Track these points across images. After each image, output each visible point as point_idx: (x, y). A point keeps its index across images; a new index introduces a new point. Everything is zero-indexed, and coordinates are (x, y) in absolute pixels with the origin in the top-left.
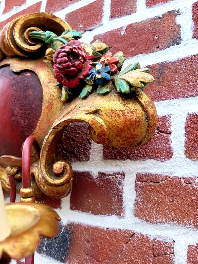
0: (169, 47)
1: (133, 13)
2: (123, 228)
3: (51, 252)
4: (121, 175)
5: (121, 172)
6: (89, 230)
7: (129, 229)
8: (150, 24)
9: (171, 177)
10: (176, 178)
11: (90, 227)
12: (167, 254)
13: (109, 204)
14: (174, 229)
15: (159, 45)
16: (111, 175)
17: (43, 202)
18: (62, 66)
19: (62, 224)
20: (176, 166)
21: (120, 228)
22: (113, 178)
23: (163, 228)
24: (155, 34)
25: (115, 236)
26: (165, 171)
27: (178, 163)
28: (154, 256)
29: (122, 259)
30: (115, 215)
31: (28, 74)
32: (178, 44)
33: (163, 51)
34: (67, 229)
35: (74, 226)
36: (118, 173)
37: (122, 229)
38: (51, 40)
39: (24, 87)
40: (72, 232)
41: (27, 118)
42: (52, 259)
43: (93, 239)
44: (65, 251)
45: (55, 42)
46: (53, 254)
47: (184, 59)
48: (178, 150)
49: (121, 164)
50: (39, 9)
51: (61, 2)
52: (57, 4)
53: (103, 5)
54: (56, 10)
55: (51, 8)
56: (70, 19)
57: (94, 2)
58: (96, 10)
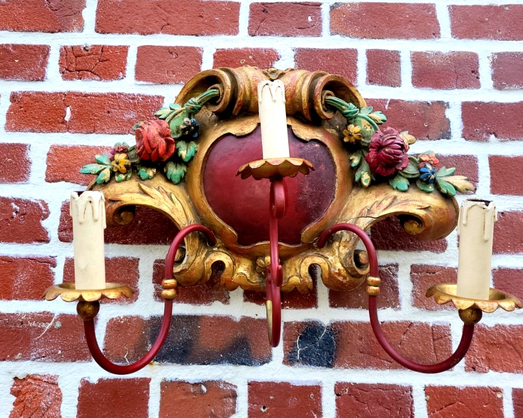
0: (439, 139)
1: (397, 86)
2: (400, 319)
3: (310, 359)
4: (395, 266)
5: (395, 264)
6: (362, 327)
7: (407, 319)
8: (419, 107)
9: (446, 268)
10: (450, 268)
11: (362, 323)
12: (445, 336)
13: (384, 297)
14: (450, 314)
15: (429, 135)
16: (385, 267)
17: (287, 302)
18: (394, 157)
19: (323, 325)
20: (451, 257)
21: (397, 320)
22: (386, 270)
23: (440, 314)
24: (424, 120)
25: (392, 328)
26: (441, 262)
27: (452, 255)
28: (434, 340)
29: (403, 349)
30: (390, 307)
31: (317, 145)
32: (448, 138)
33: (432, 142)
34: (331, 330)
35: (340, 325)
36: (392, 265)
37: (399, 321)
38: (357, 115)
39: (316, 160)
40: (339, 332)
41: (317, 198)
42: (312, 366)
43: (367, 335)
44: (331, 354)
45: (358, 119)
46: (314, 361)
47: (455, 156)
48: (451, 243)
49: (394, 255)
50: (234, 14)
51: (281, 23)
52: (273, 23)
53: (357, 60)
54: (273, 32)
55: (262, 23)
56: (304, 58)
57: (342, 49)
58: (347, 63)
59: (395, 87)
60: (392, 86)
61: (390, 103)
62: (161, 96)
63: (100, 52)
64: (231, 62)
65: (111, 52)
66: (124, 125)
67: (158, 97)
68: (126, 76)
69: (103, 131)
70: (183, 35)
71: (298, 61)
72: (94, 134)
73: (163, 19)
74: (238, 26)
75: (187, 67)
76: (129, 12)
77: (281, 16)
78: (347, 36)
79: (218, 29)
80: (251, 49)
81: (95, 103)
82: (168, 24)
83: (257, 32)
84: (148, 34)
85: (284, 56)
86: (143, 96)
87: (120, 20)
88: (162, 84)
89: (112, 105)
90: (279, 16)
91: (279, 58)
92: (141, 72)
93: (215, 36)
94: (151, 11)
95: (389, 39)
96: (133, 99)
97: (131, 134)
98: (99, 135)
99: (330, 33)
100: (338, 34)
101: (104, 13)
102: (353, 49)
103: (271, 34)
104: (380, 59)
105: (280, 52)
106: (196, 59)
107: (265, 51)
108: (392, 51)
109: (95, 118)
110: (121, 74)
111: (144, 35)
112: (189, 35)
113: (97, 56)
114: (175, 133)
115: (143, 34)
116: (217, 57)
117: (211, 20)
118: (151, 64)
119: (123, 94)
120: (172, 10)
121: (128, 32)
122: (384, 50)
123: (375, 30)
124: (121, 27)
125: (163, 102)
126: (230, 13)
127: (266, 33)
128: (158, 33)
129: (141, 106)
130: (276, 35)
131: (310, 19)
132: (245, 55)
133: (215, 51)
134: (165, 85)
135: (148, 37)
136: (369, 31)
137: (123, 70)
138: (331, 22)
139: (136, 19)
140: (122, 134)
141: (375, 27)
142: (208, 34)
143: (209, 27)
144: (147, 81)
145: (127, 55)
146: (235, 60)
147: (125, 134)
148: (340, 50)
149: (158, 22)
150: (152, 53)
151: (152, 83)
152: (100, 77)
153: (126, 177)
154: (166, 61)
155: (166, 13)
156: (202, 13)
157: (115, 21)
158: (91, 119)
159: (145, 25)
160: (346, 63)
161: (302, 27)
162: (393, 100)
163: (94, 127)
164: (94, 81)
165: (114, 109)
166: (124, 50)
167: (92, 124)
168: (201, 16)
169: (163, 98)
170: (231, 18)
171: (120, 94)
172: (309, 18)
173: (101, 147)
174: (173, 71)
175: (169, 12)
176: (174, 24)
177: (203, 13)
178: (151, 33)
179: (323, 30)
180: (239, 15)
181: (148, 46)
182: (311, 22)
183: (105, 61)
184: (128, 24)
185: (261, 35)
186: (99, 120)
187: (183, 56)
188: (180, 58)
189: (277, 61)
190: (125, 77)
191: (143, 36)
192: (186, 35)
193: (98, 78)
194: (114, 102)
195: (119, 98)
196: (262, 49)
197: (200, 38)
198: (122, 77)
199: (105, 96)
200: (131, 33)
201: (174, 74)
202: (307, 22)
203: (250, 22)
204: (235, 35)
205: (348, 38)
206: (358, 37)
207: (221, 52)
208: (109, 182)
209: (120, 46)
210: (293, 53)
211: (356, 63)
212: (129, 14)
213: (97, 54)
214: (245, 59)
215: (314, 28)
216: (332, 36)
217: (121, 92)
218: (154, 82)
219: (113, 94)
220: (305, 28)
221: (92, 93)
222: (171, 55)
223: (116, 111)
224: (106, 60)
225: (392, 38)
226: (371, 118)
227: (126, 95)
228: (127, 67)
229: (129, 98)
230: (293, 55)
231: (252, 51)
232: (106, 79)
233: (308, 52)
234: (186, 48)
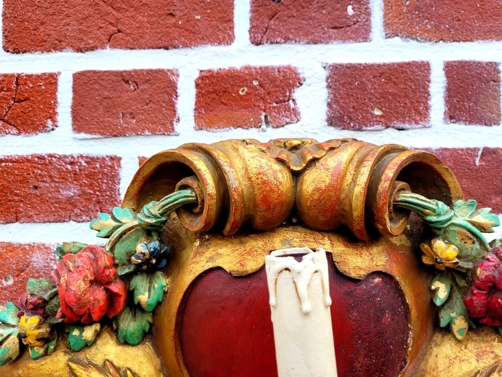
1: (495, 124)
31: (377, 281)
39: (376, 310)
50: (226, 8)
51: (303, 19)
52: (290, 20)
53: (429, 82)
54: (291, 36)
55: (272, 22)
56: (342, 82)
57: (405, 63)
58: (413, 87)
59: (491, 125)
60: (486, 125)
61: (483, 154)
62: (116, 157)
63: (13, 86)
64: (225, 92)
65: (31, 85)
66: (62, 208)
67: (111, 158)
68: (58, 124)
69: (30, 219)
70: (145, 49)
71: (333, 86)
72: (17, 224)
73: (111, 23)
74: (232, 28)
75: (154, 106)
76: (54, 14)
77: (303, 8)
78: (412, 39)
79: (201, 36)
80: (255, 69)
81: (13, 174)
82: (119, 31)
83: (265, 37)
84: (87, 50)
85: (309, 78)
86: (87, 157)
87: (42, 28)
88: (115, 136)
89: (40, 175)
90: (299, 8)
91: (302, 82)
92: (81, 118)
93: (196, 48)
94: (90, 9)
95: (482, 42)
96: (72, 163)
97: (73, 220)
98: (25, 225)
99: (384, 34)
100: (397, 36)
101: (15, 18)
102: (422, 62)
103: (287, 40)
104: (468, 79)
105: (304, 72)
106: (168, 89)
107: (279, 72)
108: (487, 64)
109: (16, 198)
110: (50, 122)
111: (82, 52)
112: (153, 48)
113: (9, 93)
114: (127, 263)
115: (79, 50)
116: (201, 86)
117: (188, 21)
118: (95, 102)
119: (55, 157)
120: (123, 6)
121: (55, 49)
122: (474, 62)
123: (460, 25)
124: (45, 41)
125: (119, 166)
126: (219, 6)
127: (278, 40)
128: (103, 48)
129: (85, 174)
130: (296, 41)
131: (350, 10)
132: (247, 80)
133: (197, 75)
134: (122, 138)
135: (89, 54)
136: (448, 29)
137: (53, 116)
138: (385, 15)
139: (68, 25)
140: (60, 222)
141: (459, 20)
142: (185, 46)
143: (186, 33)
144: (90, 133)
145: (56, 88)
146: (230, 90)
147: (64, 221)
148: (401, 65)
149: (101, 28)
150: (96, 83)
151: (99, 136)
152: (19, 130)
153: (47, 349)
154: (119, 97)
155: (114, 12)
156: (173, 8)
157: (34, 30)
158: (10, 201)
159: (82, 35)
160: (411, 87)
161: (338, 25)
162: (488, 148)
163: (16, 213)
164: (8, 136)
165: (44, 181)
166: (51, 80)
167: (13, 208)
168: (171, 14)
169: (119, 159)
170: (220, 15)
171: (51, 156)
172: (350, 8)
173: (29, 245)
174: (131, 114)
175: (118, 10)
176: (128, 31)
177: (175, 8)
178: (93, 49)
179: (372, 30)
180: (233, 9)
181: (89, 72)
182: (353, 16)
183: (23, 101)
184: (54, 34)
185: (272, 43)
186: (22, 201)
187: (145, 86)
188: (142, 91)
189: (298, 87)
190: (57, 126)
191: (80, 54)
192: (149, 48)
193: (15, 131)
194: (42, 170)
195: (50, 163)
196: (273, 69)
197: (172, 52)
198: (51, 128)
199: (28, 161)
200: (61, 50)
201: (133, 118)
202: (346, 16)
203: (251, 20)
204: (228, 44)
205: (414, 42)
206: (430, 40)
207: (207, 77)
208: (19, 357)
209: (45, 74)
210: (324, 74)
211: (428, 86)
212: (55, 17)
213: (9, 90)
214: (247, 86)
215: (357, 26)
216: (389, 39)
217: (52, 152)
218: (102, 134)
219: (41, 158)
220: (343, 27)
221: (8, 157)
222: (126, 86)
223: (47, 185)
224: (25, 100)
225: (487, 39)
226: (473, 224)
227: (60, 158)
228: (59, 110)
229: (66, 163)
230: (324, 78)
231: (257, 72)
232: (26, 132)
233: (349, 71)
234: (150, 72)
